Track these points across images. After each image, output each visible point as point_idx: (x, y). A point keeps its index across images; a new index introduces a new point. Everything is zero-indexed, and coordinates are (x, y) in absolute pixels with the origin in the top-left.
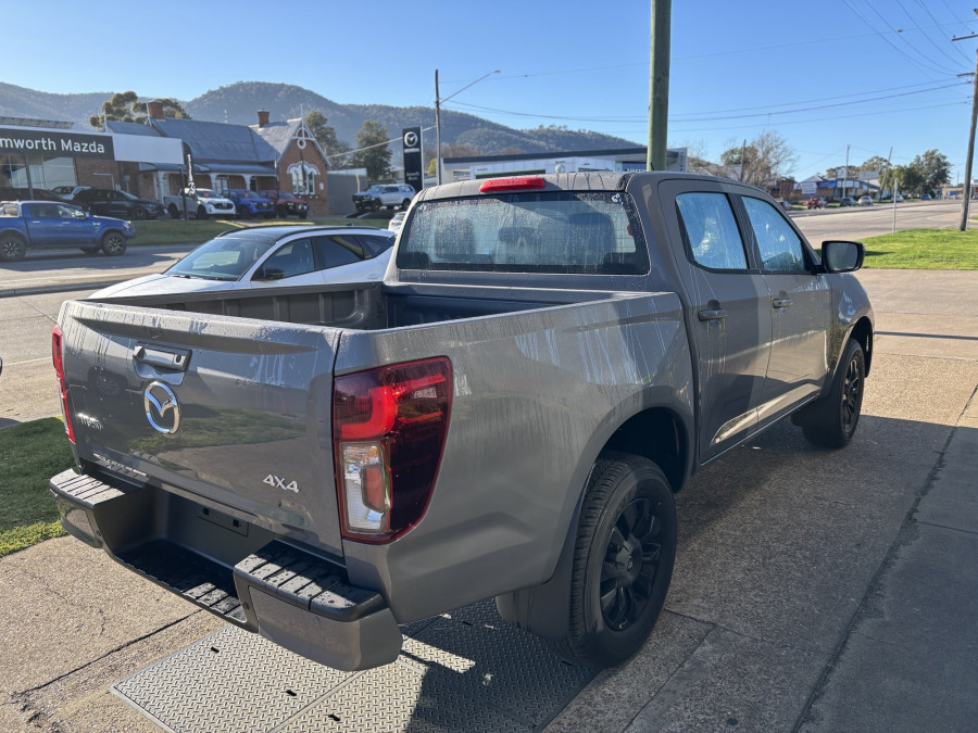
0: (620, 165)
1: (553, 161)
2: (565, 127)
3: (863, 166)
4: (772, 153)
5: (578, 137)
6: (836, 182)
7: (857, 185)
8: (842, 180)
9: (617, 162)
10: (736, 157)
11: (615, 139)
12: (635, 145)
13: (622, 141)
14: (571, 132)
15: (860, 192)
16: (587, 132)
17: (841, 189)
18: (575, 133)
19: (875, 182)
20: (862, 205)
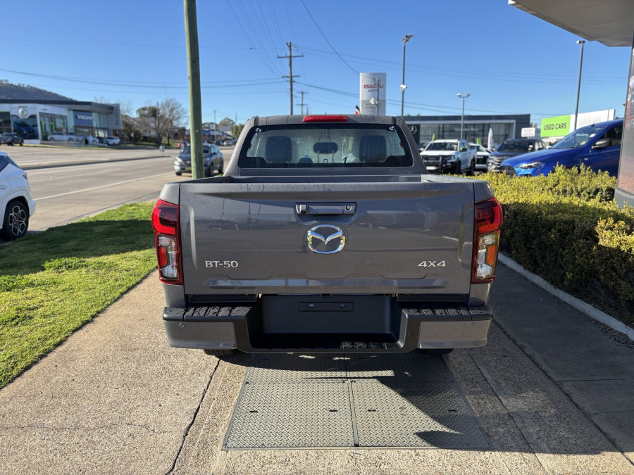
0: (72, 112)
1: (17, 105)
2: (6, 81)
3: (220, 123)
4: (174, 111)
5: (19, 89)
6: (209, 131)
7: (221, 134)
8: (213, 130)
9: (69, 110)
10: (146, 112)
11: (50, 93)
12: (66, 98)
13: (55, 95)
14: (12, 85)
15: (223, 139)
16: (26, 86)
17: (213, 136)
18: (15, 86)
19: (229, 133)
20: (226, 146)
